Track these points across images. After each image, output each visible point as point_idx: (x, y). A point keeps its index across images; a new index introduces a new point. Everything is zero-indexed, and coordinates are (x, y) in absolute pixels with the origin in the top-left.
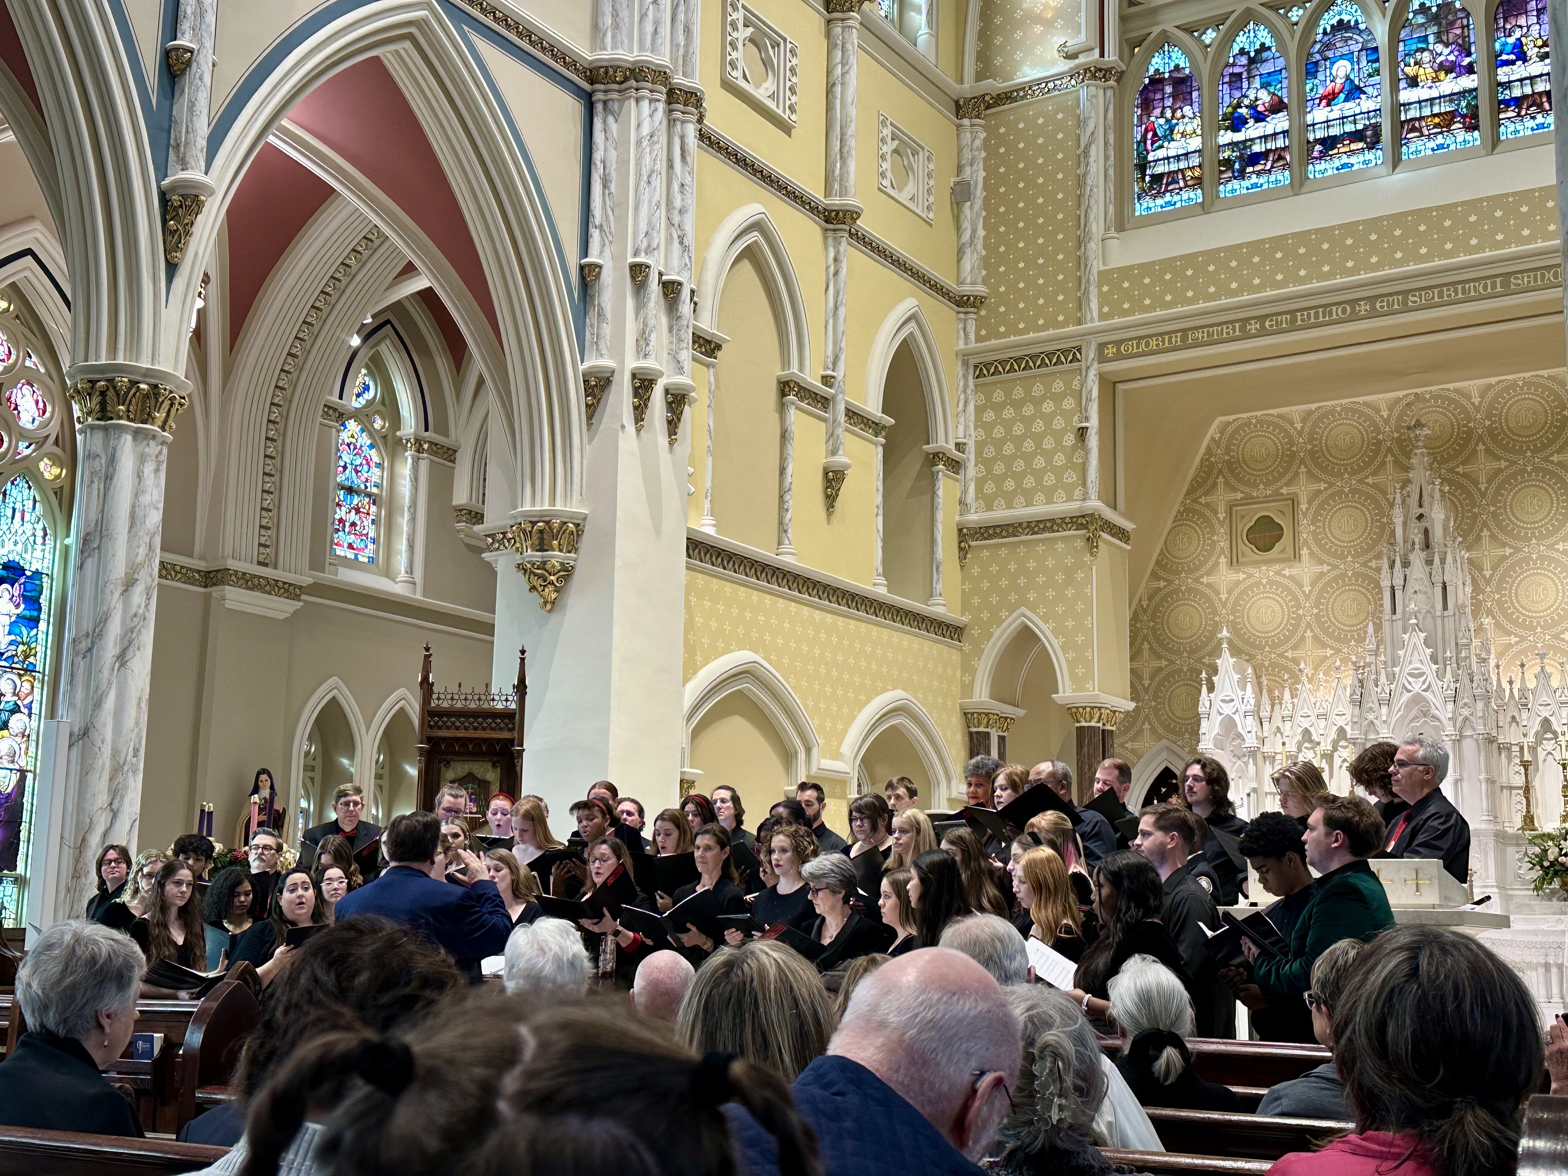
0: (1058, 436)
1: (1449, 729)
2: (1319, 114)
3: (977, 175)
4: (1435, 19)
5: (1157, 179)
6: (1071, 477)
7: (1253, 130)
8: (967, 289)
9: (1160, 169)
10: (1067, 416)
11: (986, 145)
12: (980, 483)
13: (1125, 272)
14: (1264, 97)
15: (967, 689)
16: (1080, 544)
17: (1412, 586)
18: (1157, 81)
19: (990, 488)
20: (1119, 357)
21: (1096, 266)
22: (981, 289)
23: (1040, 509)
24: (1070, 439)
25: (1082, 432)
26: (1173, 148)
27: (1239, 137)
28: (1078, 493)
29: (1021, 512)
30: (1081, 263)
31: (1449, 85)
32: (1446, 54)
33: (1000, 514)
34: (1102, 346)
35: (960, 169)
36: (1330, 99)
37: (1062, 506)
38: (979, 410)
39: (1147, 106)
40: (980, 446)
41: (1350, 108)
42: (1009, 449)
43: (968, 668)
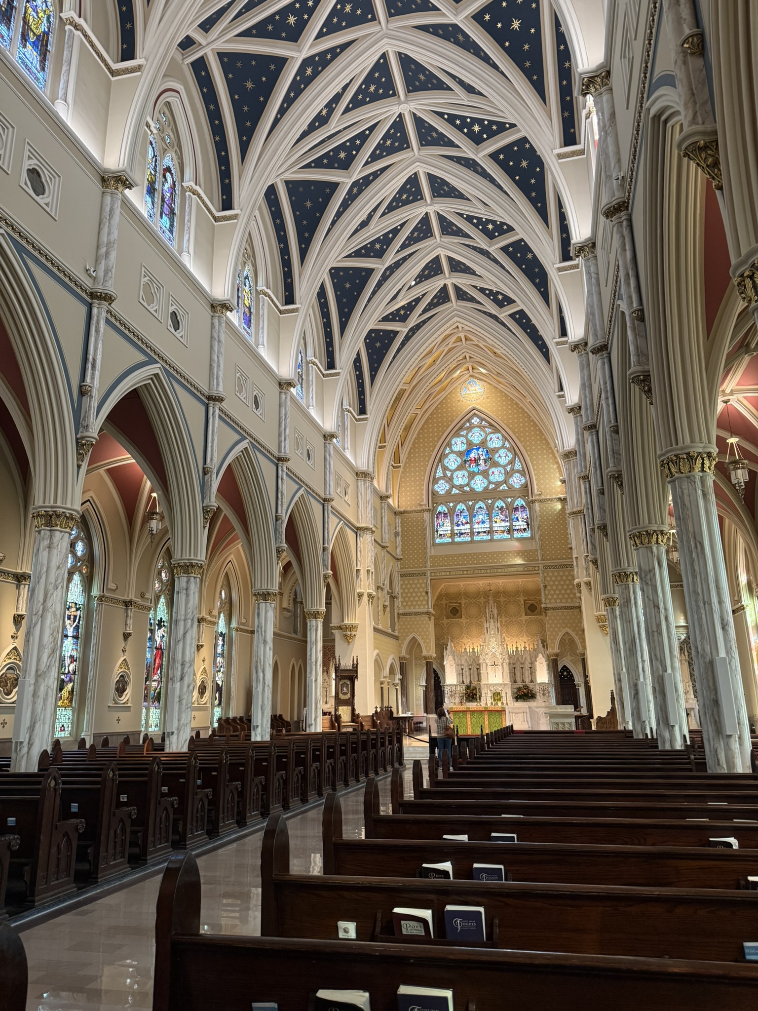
0: (421, 593)
1: (501, 661)
2: (476, 526)
3: (399, 529)
4: (500, 509)
5: (441, 535)
6: (424, 602)
7: (461, 527)
8: (398, 557)
9: (441, 533)
10: (423, 588)
11: (401, 523)
12: (402, 602)
13: (436, 556)
14: (464, 521)
15: (400, 652)
16: (427, 618)
17: (491, 627)
18: (440, 513)
19: (404, 604)
20: (435, 576)
21: (429, 554)
22: (401, 557)
23: (417, 610)
24: (424, 594)
25: (427, 593)
26: (444, 528)
27: (459, 528)
28: (426, 606)
29: (412, 610)
30: (426, 553)
31: (503, 524)
32: (503, 517)
33: (407, 610)
34: (431, 573)
35: (396, 528)
36: (478, 523)
37: (423, 609)
38: (402, 585)
39: (438, 517)
40: (402, 594)
41: (483, 526)
42: (409, 595)
43: (400, 646)
